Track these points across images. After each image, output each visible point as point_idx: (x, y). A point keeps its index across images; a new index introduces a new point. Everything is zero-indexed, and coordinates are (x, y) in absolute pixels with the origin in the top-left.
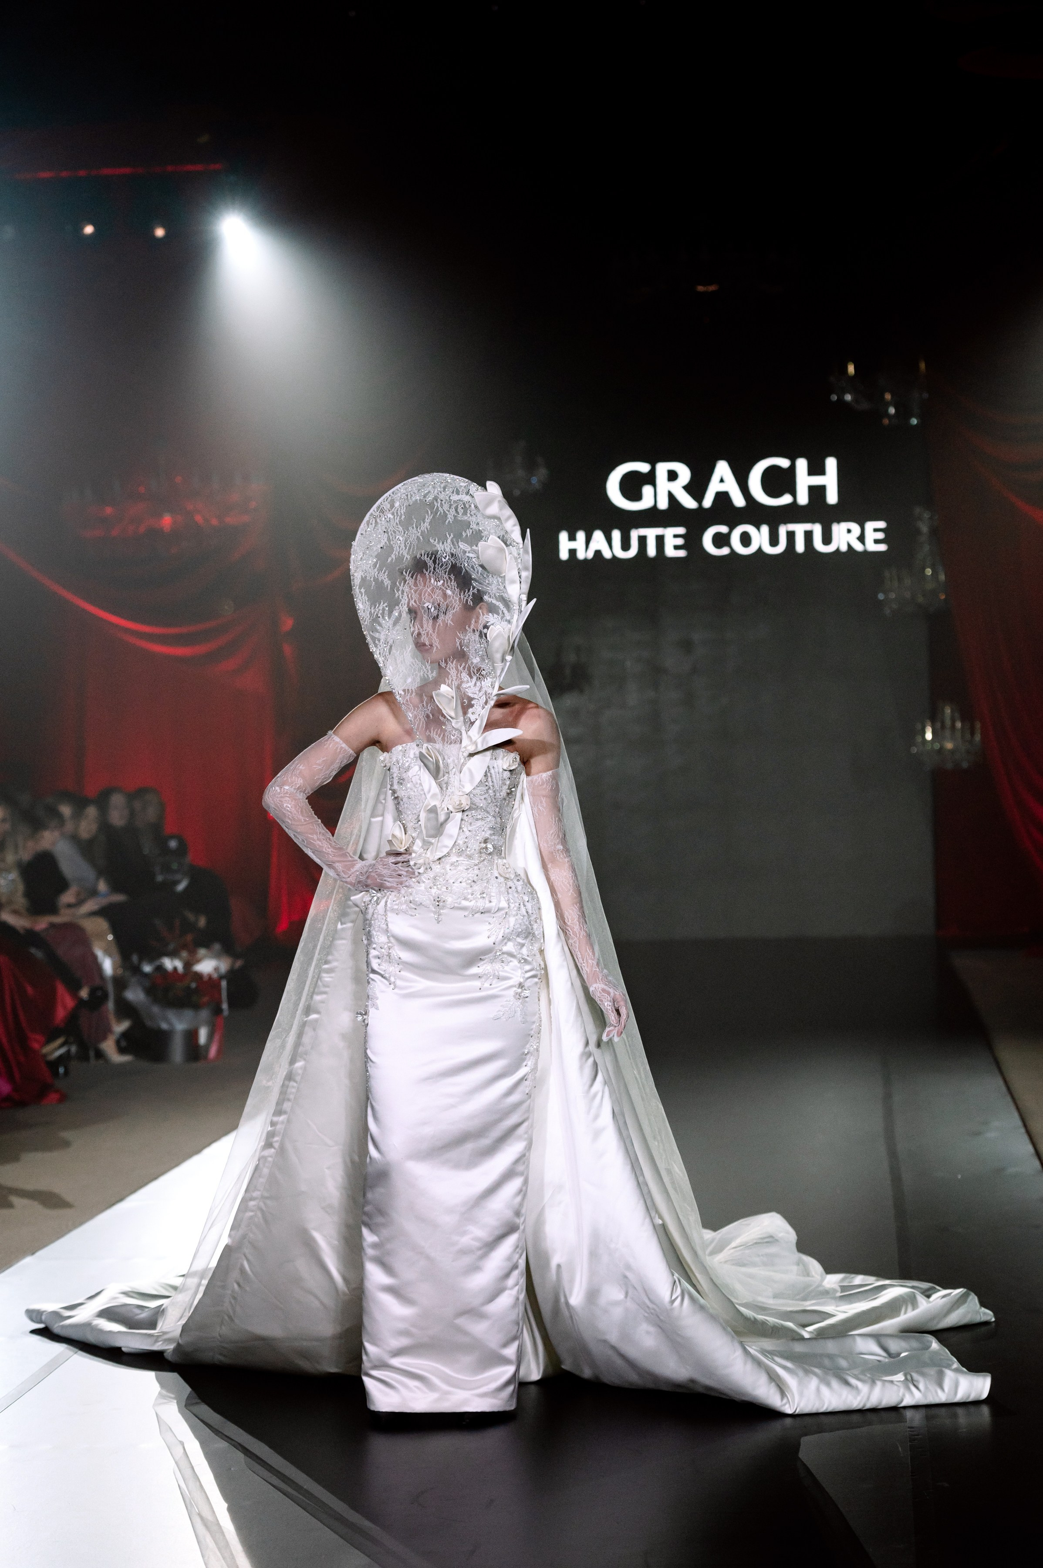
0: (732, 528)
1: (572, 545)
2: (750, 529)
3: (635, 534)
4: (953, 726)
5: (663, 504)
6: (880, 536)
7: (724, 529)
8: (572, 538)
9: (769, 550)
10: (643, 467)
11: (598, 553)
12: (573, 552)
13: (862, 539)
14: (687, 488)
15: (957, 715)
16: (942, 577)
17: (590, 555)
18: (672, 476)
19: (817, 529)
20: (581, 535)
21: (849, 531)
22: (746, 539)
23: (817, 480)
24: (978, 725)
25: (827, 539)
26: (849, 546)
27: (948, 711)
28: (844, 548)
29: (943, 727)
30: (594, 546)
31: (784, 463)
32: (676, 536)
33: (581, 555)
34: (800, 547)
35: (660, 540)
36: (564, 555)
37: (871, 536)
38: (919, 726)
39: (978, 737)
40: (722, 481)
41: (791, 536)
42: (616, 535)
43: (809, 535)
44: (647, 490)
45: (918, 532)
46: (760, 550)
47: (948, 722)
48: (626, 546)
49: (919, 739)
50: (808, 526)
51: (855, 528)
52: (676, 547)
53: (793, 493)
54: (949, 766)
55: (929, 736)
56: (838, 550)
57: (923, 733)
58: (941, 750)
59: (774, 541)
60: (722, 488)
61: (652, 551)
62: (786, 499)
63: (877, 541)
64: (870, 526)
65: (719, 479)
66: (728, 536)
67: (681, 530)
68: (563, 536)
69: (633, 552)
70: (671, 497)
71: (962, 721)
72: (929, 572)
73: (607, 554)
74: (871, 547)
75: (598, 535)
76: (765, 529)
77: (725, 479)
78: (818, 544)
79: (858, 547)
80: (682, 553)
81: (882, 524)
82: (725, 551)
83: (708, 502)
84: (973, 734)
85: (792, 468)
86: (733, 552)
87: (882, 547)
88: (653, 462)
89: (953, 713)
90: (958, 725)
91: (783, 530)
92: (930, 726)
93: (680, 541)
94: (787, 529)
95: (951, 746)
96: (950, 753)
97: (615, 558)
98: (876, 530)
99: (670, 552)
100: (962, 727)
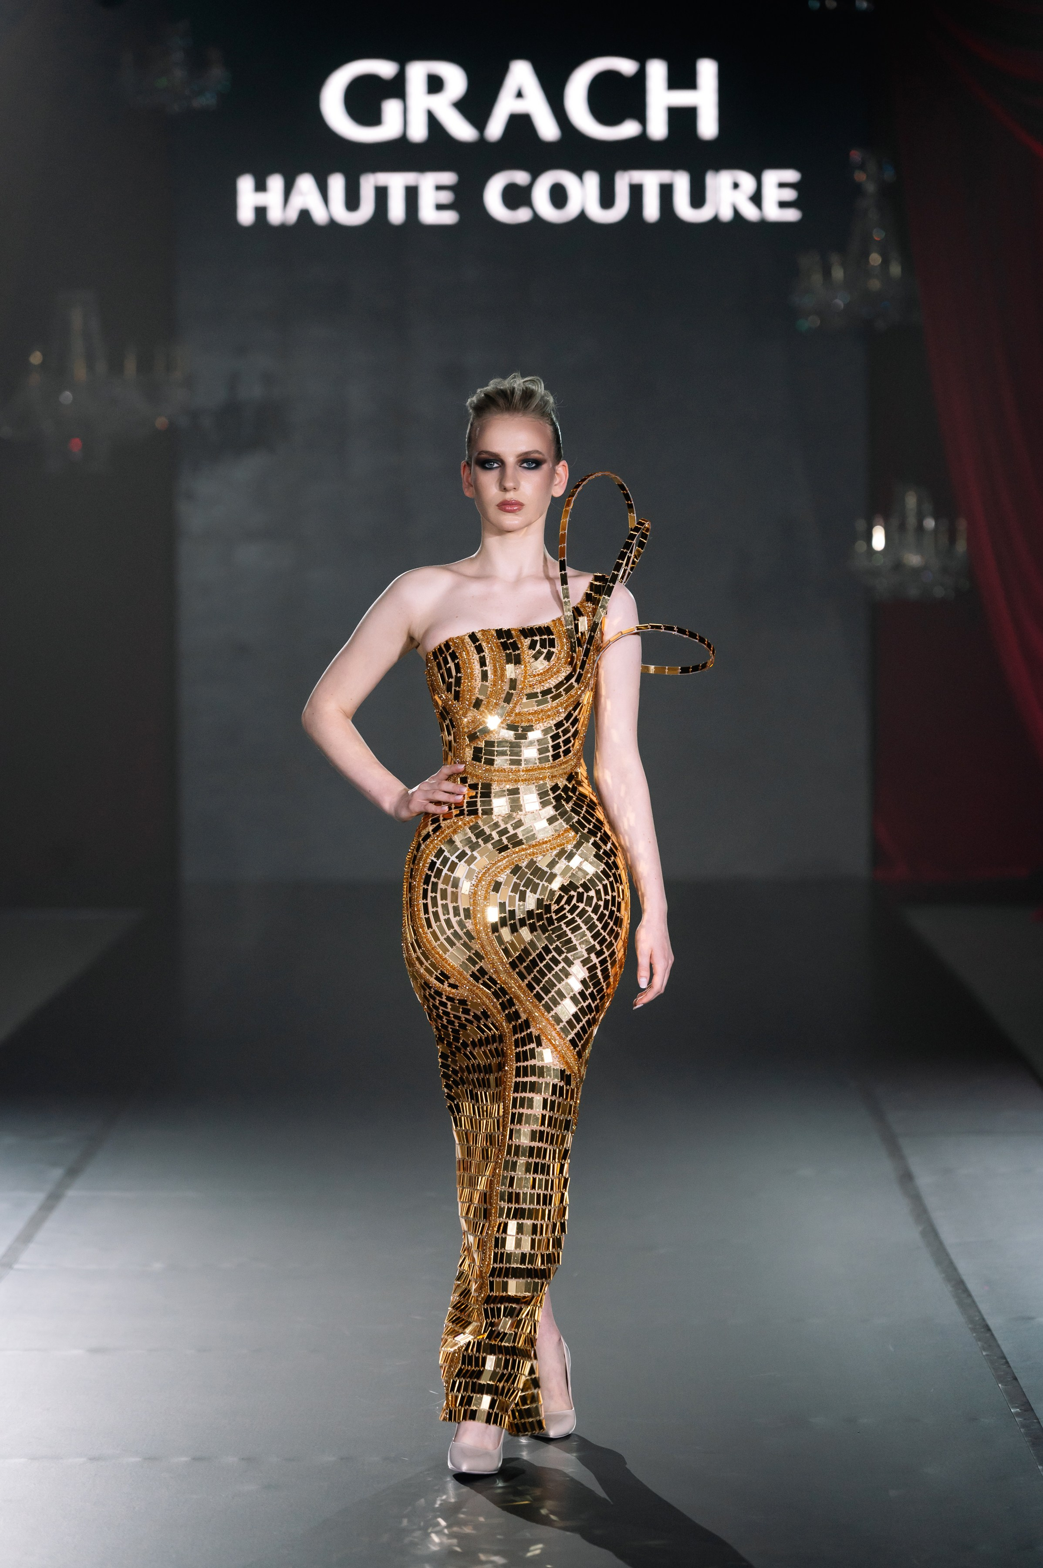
0: (535, 175)
1: (261, 199)
2: (567, 178)
3: (368, 183)
4: (920, 528)
5: (418, 132)
6: (790, 195)
7: (521, 177)
8: (261, 187)
9: (598, 215)
10: (385, 69)
11: (305, 214)
12: (261, 212)
13: (757, 199)
14: (462, 106)
15: (928, 507)
16: (896, 270)
17: (292, 216)
18: (435, 84)
19: (681, 182)
20: (276, 183)
21: (736, 186)
22: (559, 196)
23: (682, 98)
24: (962, 525)
25: (698, 198)
26: (736, 212)
27: (911, 501)
28: (726, 215)
29: (902, 527)
30: (297, 203)
31: (626, 66)
32: (439, 188)
33: (275, 216)
34: (651, 211)
35: (412, 194)
36: (246, 215)
37: (772, 194)
38: (861, 524)
39: (961, 546)
40: (520, 95)
41: (636, 191)
42: (337, 183)
43: (666, 191)
44: (391, 108)
45: (858, 190)
46: (582, 216)
47: (912, 521)
48: (352, 202)
49: (861, 546)
50: (664, 176)
51: (747, 181)
52: (440, 207)
53: (641, 116)
54: (913, 592)
55: (879, 540)
56: (715, 220)
57: (868, 537)
58: (898, 566)
59: (607, 199)
60: (520, 107)
61: (397, 212)
62: (628, 129)
63: (783, 205)
64: (772, 178)
65: (515, 92)
66: (528, 190)
67: (448, 178)
68: (245, 184)
69: (365, 213)
70: (433, 122)
71: (936, 518)
72: (875, 259)
73: (320, 216)
74: (773, 212)
75: (306, 183)
76: (592, 179)
77: (526, 92)
78: (683, 208)
79: (750, 212)
80: (449, 218)
81: (791, 176)
82: (523, 215)
83: (495, 129)
84: (952, 539)
85: (641, 77)
86: (536, 218)
87: (792, 215)
88: (403, 59)
89: (920, 503)
90: (930, 523)
91: (623, 181)
92: (881, 525)
93: (446, 197)
94: (630, 180)
95: (914, 559)
96: (916, 572)
97: (333, 224)
98: (782, 185)
99: (429, 215)
100: (936, 527)
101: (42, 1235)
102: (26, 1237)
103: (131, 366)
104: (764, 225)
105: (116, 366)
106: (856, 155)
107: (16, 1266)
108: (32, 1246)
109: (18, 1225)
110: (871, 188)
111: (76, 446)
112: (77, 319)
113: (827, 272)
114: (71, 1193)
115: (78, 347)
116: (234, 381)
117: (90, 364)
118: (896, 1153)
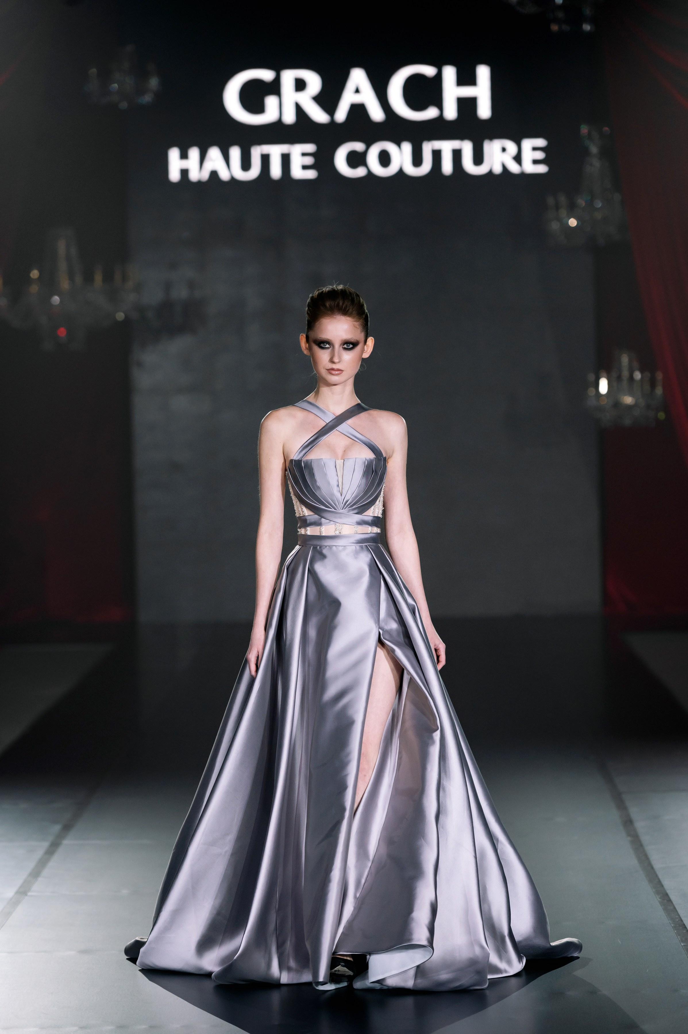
0: (368, 145)
1: (185, 164)
2: (390, 147)
3: (256, 152)
4: (631, 378)
5: (289, 118)
6: (540, 155)
7: (359, 146)
8: (184, 156)
9: (410, 170)
10: (267, 75)
11: (214, 174)
12: (184, 173)
13: (518, 158)
14: (318, 99)
15: (636, 364)
17: (205, 176)
18: (300, 85)
19: (467, 148)
20: (194, 153)
21: (504, 150)
22: (385, 159)
23: (467, 92)
24: (659, 376)
25: (478, 159)
26: (504, 167)
27: (625, 360)
28: (498, 170)
29: (619, 378)
30: (209, 166)
31: (429, 71)
32: (304, 154)
33: (194, 176)
34: (447, 167)
35: (286, 159)
36: (174, 175)
37: (528, 155)
38: (591, 377)
39: (659, 391)
40: (357, 91)
41: (437, 155)
42: (235, 153)
43: (457, 155)
44: (271, 102)
45: (587, 153)
46: (401, 172)
47: (625, 374)
48: (246, 165)
49: (591, 392)
50: (455, 144)
51: (511, 147)
52: (305, 167)
53: (439, 105)
54: (627, 422)
55: (603, 386)
56: (490, 173)
57: (596, 385)
58: (617, 405)
59: (417, 160)
60: (357, 99)
61: (276, 171)
62: (431, 113)
63: (535, 162)
64: (528, 144)
65: (354, 89)
66: (364, 155)
67: (310, 148)
68: (174, 154)
69: (255, 172)
70: (299, 110)
71: (642, 372)
73: (224, 175)
74: (529, 168)
75: (214, 153)
76: (407, 147)
77: (361, 89)
78: (468, 165)
79: (514, 168)
80: (311, 174)
81: (541, 142)
82: (360, 172)
83: (341, 115)
84: (653, 385)
85: (438, 78)
86: (370, 174)
87: (542, 169)
88: (278, 69)
89: (630, 361)
90: (638, 375)
91: (428, 148)
92: (605, 377)
93: (309, 161)
94: (432, 146)
95: (628, 400)
96: (629, 407)
97: (233, 180)
98: (535, 149)
99: (297, 173)
100: (642, 378)
101: (46, 872)
102: (35, 874)
103: (98, 278)
104: (523, 176)
105: (88, 278)
106: (584, 129)
107: (29, 894)
108: (40, 879)
109: (31, 865)
110: (594, 150)
111: (62, 332)
112: (62, 247)
114: (66, 843)
115: (63, 266)
116: (168, 286)
117: (71, 278)
118: (621, 806)
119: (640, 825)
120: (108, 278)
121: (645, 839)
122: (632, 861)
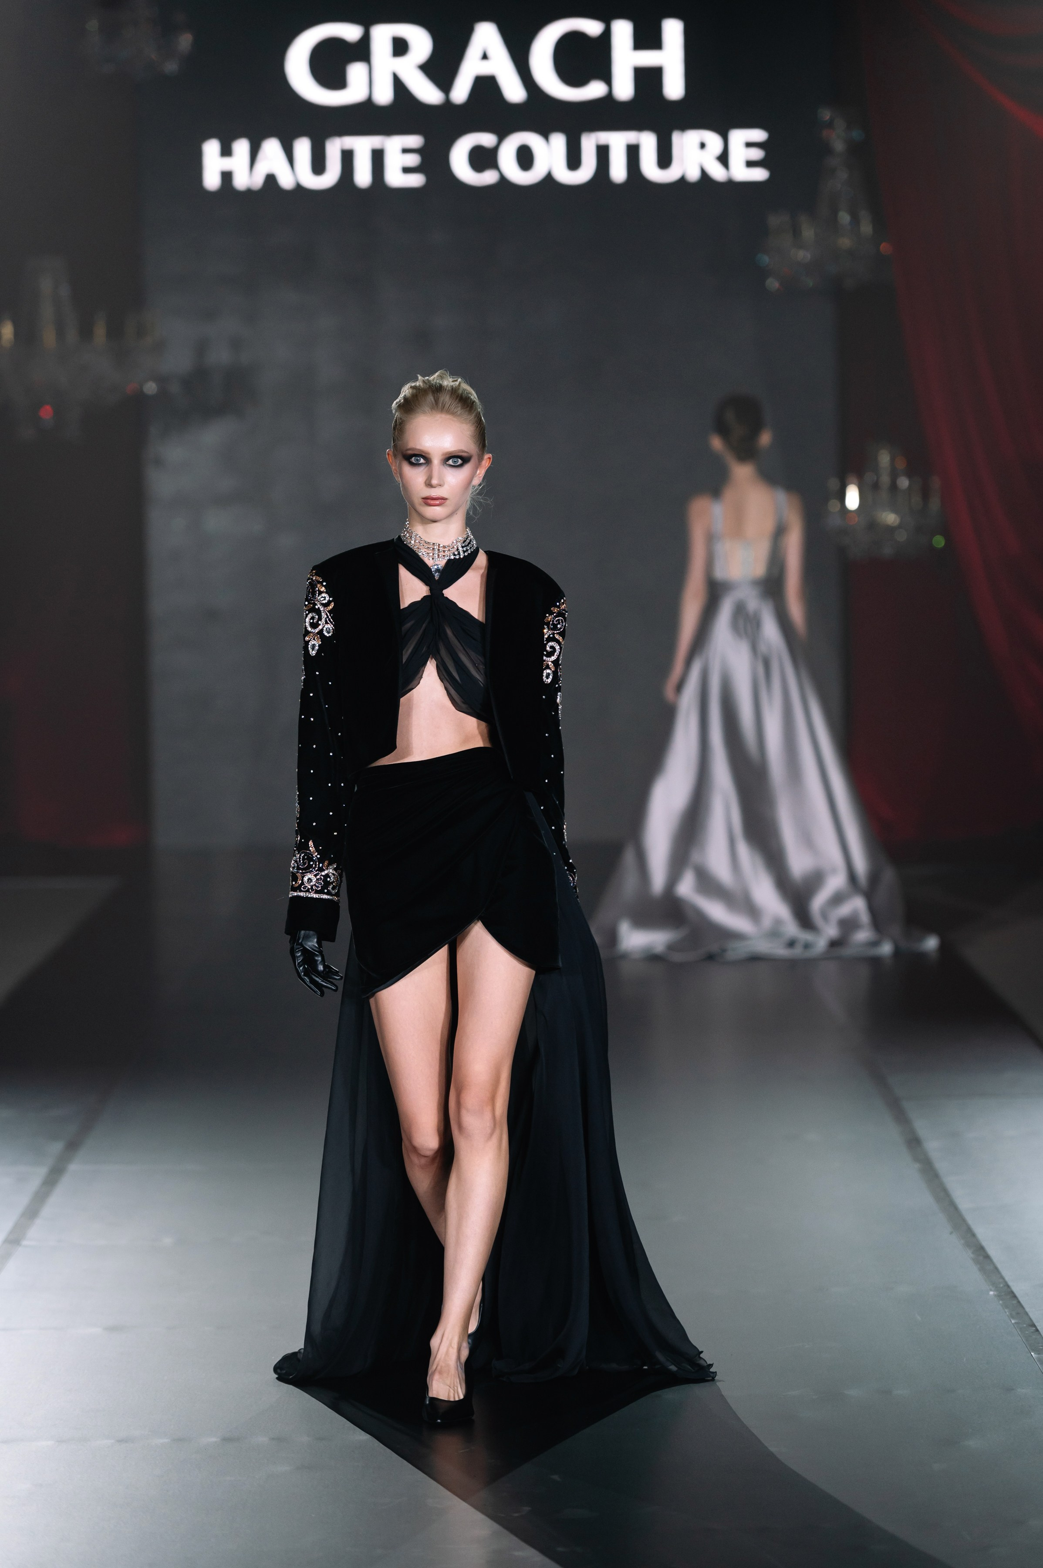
0: (501, 137)
1: (226, 164)
2: (532, 139)
3: (334, 148)
4: (894, 487)
5: (384, 95)
6: (757, 154)
7: (487, 139)
8: (226, 151)
9: (565, 176)
10: (350, 32)
11: (271, 179)
12: (227, 177)
13: (724, 159)
14: (426, 69)
15: (900, 465)
16: (866, 228)
17: (257, 181)
18: (400, 47)
19: (648, 142)
20: (242, 147)
21: (703, 146)
22: (525, 158)
23: (648, 58)
24: (936, 483)
25: (665, 159)
26: (703, 172)
27: (884, 458)
28: (693, 175)
29: (876, 486)
30: (263, 168)
31: (592, 27)
32: (405, 151)
34: (618, 172)
35: (378, 157)
36: (211, 180)
37: (739, 153)
38: (833, 483)
39: (935, 504)
40: (485, 57)
41: (603, 152)
42: (303, 147)
43: (633, 152)
44: (356, 72)
45: (828, 149)
46: (549, 178)
47: (885, 479)
48: (318, 165)
49: (833, 506)
50: (630, 137)
51: (713, 140)
52: (406, 170)
53: (607, 78)
54: (887, 551)
55: (852, 499)
56: (682, 180)
57: (841, 496)
58: (873, 526)
59: (574, 161)
60: (485, 69)
61: (363, 177)
62: (595, 90)
63: (750, 164)
64: (739, 137)
65: (480, 54)
66: (494, 152)
67: (414, 141)
68: (211, 148)
69: (331, 176)
70: (398, 85)
71: (910, 477)
72: (844, 218)
73: (286, 181)
74: (741, 172)
75: (272, 148)
76: (559, 141)
77: (491, 53)
78: (650, 169)
79: (718, 173)
80: (416, 180)
81: (758, 135)
82: (488, 178)
83: (461, 92)
84: (926, 495)
85: (606, 37)
86: (503, 180)
87: (759, 175)
88: (367, 23)
89: (893, 460)
90: (904, 483)
91: (589, 143)
92: (855, 484)
93: (413, 160)
94: (597, 141)
95: (890, 518)
96: (891, 530)
97: (299, 188)
98: (749, 145)
99: (395, 178)
100: (910, 486)
101: (47, 1211)
102: (31, 1213)
103: (100, 331)
104: (731, 185)
105: (86, 332)
106: (826, 114)
107: (25, 1243)
108: (38, 1222)
109: (23, 1200)
110: (839, 146)
111: (47, 413)
112: (46, 285)
113: (796, 231)
114: (74, 1167)
115: (47, 312)
116: (201, 348)
117: (61, 333)
118: (901, 1117)
119: (933, 1146)
120: (115, 332)
121: (941, 1166)
122: (924, 1199)
